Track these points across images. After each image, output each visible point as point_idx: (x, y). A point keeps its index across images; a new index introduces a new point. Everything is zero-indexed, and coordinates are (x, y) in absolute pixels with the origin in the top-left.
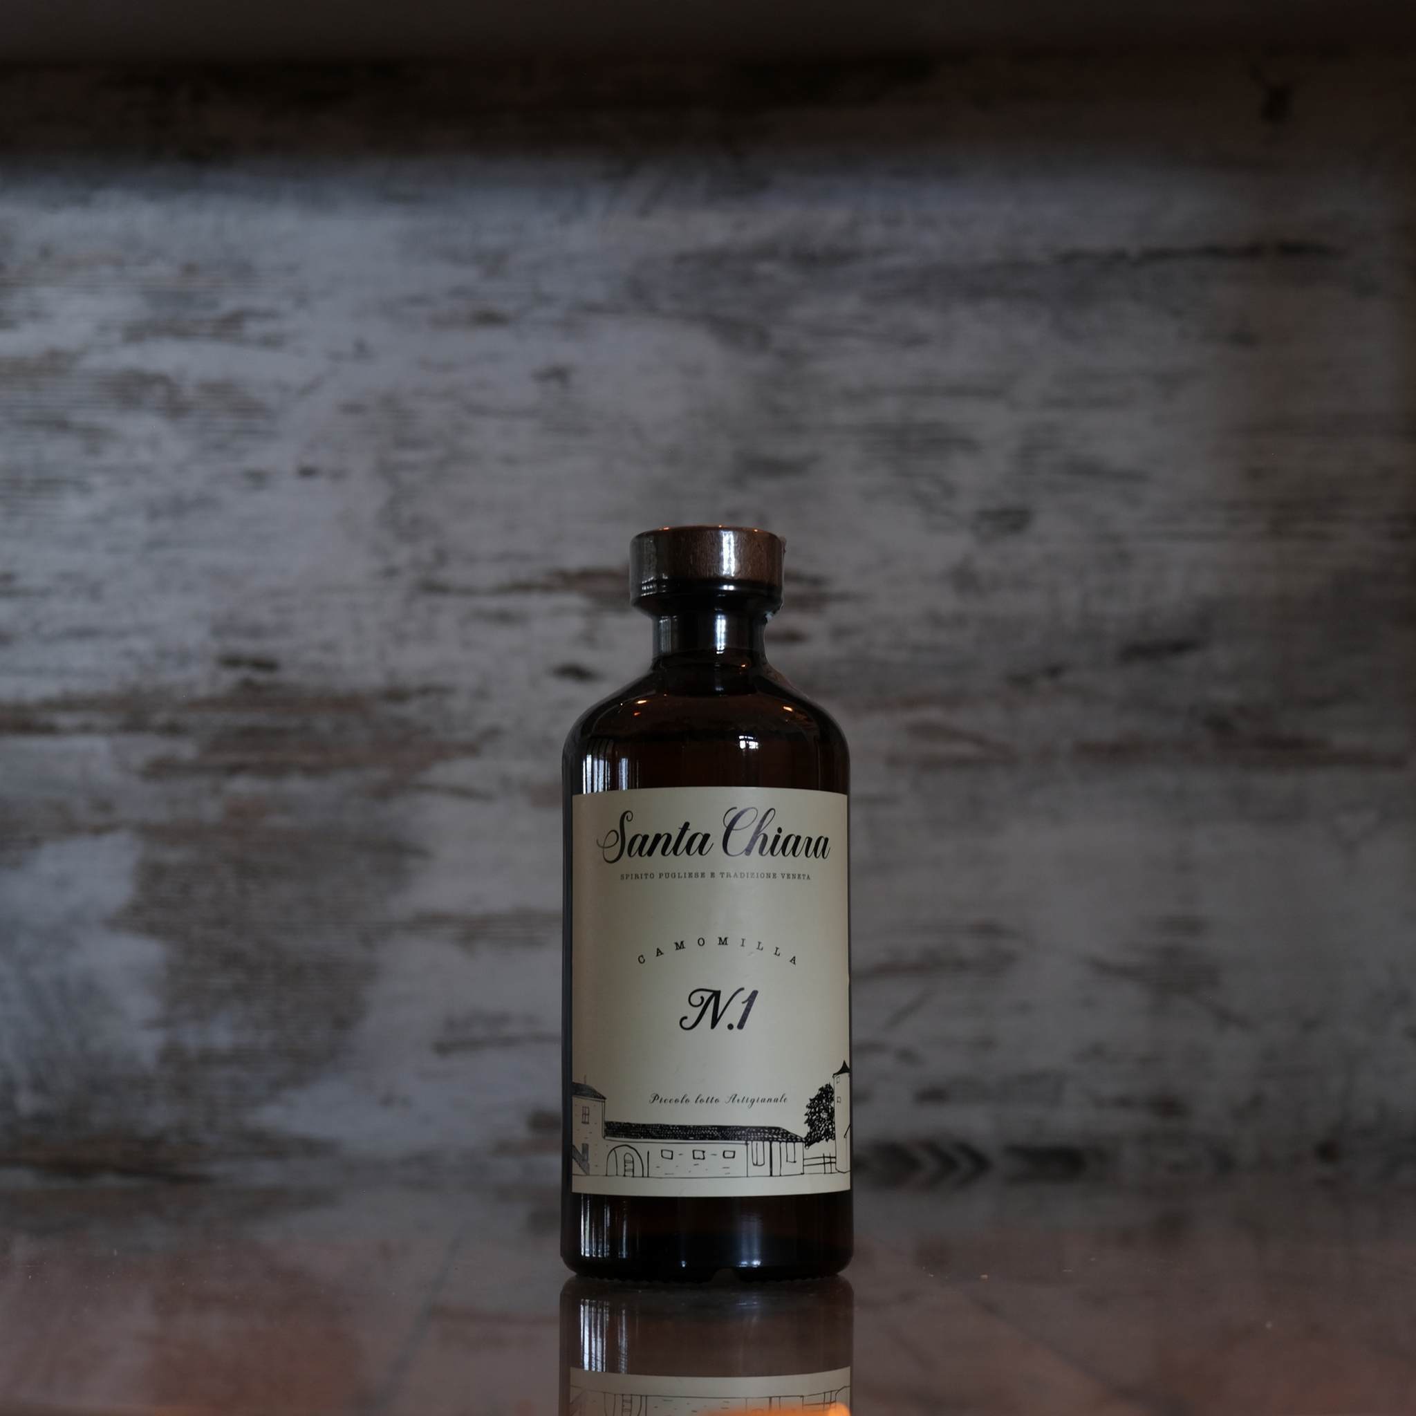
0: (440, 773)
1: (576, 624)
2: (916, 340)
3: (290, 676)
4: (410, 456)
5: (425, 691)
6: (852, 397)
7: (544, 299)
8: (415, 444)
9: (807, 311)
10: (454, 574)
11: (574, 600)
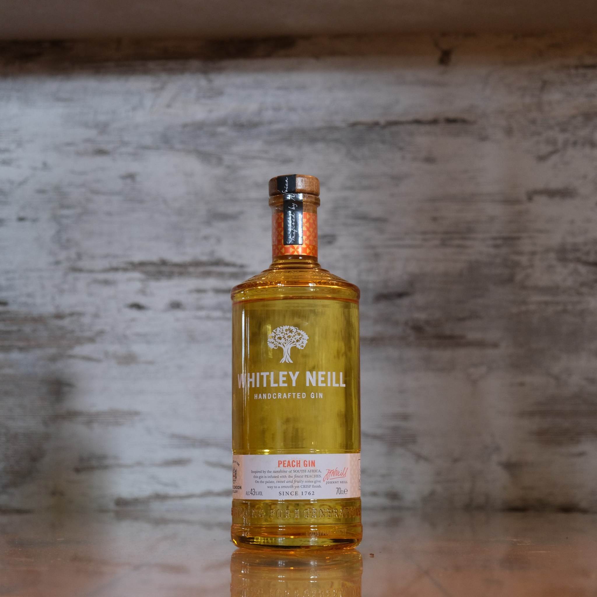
0: (78, 350)
1: (138, 285)
2: (286, 161)
3: (13, 308)
4: (65, 212)
5: (72, 314)
6: (258, 185)
7: (125, 144)
8: (68, 207)
9: (239, 148)
10: (84, 264)
11: (137, 275)
